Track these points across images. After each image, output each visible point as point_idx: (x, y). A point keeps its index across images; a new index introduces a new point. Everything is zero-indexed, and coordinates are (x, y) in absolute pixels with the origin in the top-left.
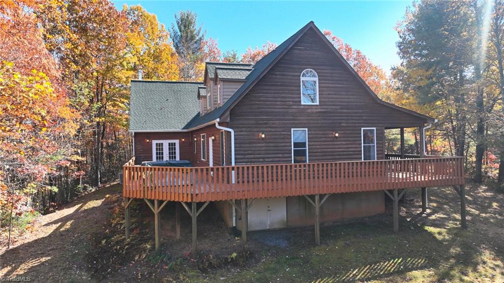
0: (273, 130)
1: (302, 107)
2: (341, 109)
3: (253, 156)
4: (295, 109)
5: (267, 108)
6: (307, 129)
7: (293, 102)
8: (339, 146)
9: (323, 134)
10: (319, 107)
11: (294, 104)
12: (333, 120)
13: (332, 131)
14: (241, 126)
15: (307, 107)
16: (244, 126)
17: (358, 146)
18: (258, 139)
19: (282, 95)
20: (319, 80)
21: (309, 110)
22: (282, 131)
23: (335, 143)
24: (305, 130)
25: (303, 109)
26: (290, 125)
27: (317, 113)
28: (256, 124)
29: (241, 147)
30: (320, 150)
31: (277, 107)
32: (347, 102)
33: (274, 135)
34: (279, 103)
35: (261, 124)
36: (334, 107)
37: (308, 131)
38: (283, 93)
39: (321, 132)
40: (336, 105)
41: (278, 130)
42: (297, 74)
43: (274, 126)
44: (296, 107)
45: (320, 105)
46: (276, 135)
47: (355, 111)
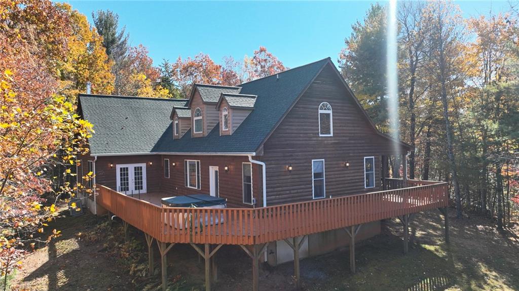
0: (297, 162)
1: (320, 139)
2: (349, 140)
3: (281, 188)
4: (314, 140)
5: (292, 141)
6: (324, 160)
7: (313, 134)
8: (348, 175)
9: (336, 164)
10: (332, 139)
11: (314, 135)
12: (343, 150)
13: (343, 161)
14: (270, 159)
15: (324, 138)
16: (274, 158)
17: (361, 174)
18: (285, 171)
19: (305, 127)
20: (333, 113)
21: (326, 142)
22: (305, 163)
23: (346, 172)
24: (323, 161)
25: (322, 140)
26: (310, 157)
27: (332, 144)
28: (284, 156)
29: (271, 180)
30: (334, 180)
31: (301, 139)
32: (354, 134)
33: (298, 166)
34: (301, 135)
35: (287, 156)
36: (344, 138)
37: (325, 161)
38: (305, 126)
39: (335, 162)
40: (345, 137)
41: (302, 161)
42: (316, 107)
43: (298, 157)
44: (315, 139)
45: (334, 136)
46: (301, 166)
47: (360, 141)
